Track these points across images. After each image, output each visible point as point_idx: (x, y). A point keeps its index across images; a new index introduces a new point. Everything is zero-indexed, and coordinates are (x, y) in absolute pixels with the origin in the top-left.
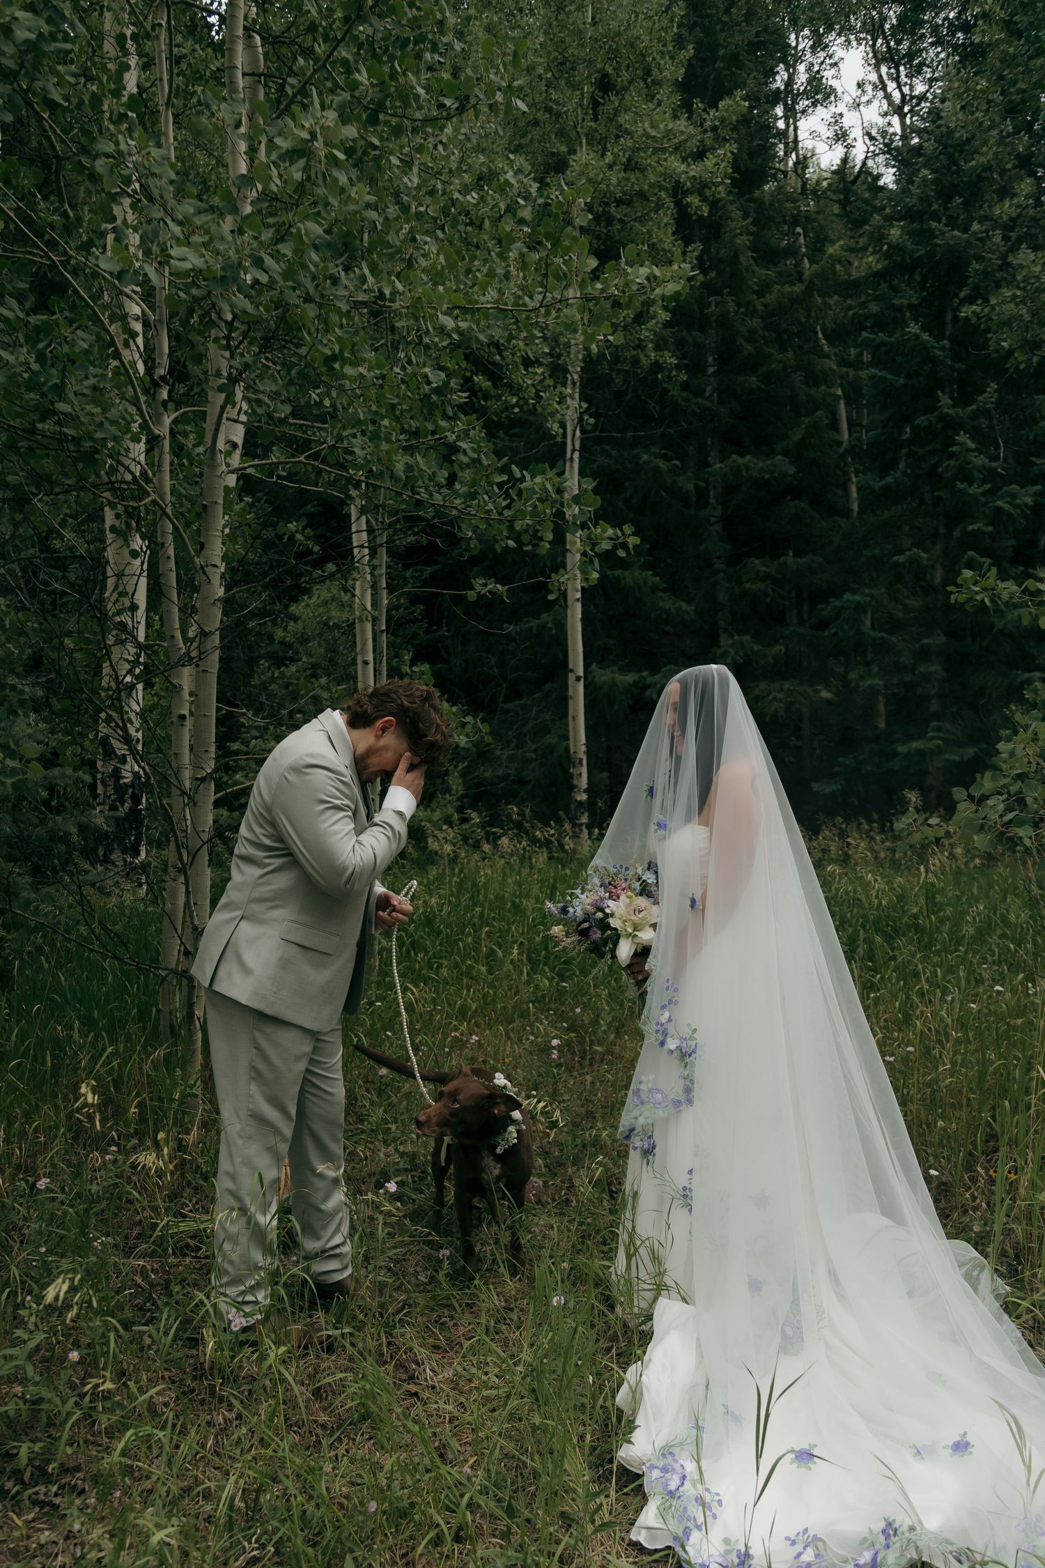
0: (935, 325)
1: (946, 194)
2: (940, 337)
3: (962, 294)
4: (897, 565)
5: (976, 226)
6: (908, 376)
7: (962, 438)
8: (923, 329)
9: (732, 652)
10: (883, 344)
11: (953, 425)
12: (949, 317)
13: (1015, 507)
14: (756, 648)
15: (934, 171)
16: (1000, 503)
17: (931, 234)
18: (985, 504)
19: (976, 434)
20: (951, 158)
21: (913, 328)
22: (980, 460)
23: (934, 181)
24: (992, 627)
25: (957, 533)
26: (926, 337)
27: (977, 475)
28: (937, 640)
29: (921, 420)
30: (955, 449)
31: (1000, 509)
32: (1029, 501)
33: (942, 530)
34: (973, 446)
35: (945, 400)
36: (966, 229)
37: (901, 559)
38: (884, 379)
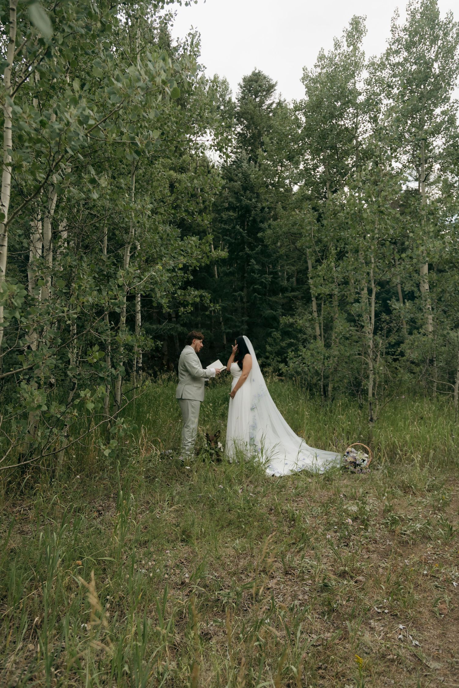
0: (242, 225)
1: (245, 189)
2: (244, 230)
3: (251, 219)
4: (234, 295)
5: (253, 200)
6: (235, 239)
7: (252, 260)
8: (240, 227)
9: (185, 319)
10: (228, 229)
11: (249, 256)
12: (246, 223)
13: (266, 281)
14: (193, 318)
15: (241, 182)
16: (263, 280)
17: (241, 200)
18: (258, 280)
19: (256, 259)
20: (245, 179)
21: (238, 227)
22: (257, 267)
23: (242, 185)
24: (261, 315)
25: (251, 288)
26: (241, 230)
27: (256, 271)
28: (246, 318)
29: (241, 254)
30: (250, 263)
31: (262, 282)
32: (270, 280)
33: (245, 285)
34: (255, 263)
35: (247, 249)
36: (251, 200)
37: (236, 294)
38: (229, 240)
